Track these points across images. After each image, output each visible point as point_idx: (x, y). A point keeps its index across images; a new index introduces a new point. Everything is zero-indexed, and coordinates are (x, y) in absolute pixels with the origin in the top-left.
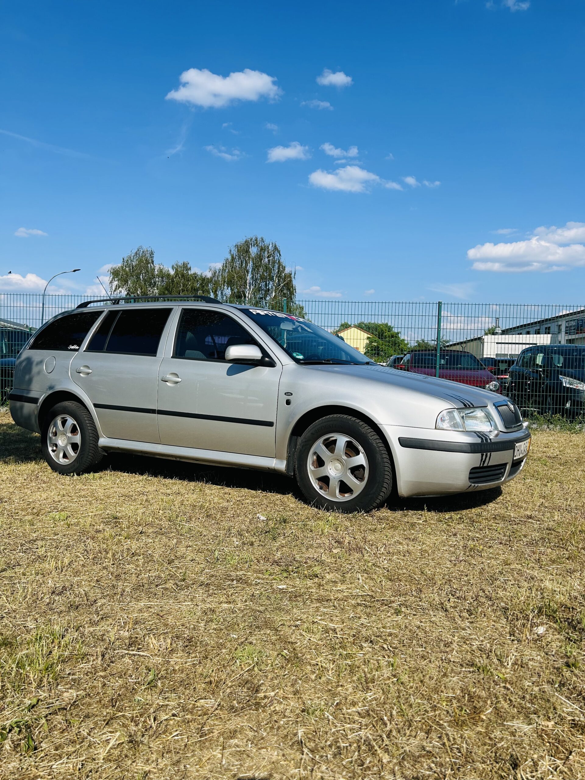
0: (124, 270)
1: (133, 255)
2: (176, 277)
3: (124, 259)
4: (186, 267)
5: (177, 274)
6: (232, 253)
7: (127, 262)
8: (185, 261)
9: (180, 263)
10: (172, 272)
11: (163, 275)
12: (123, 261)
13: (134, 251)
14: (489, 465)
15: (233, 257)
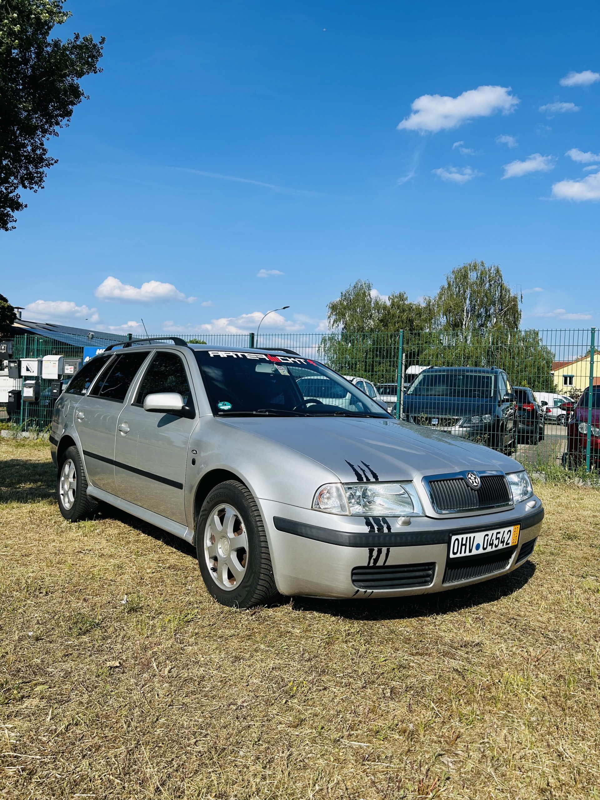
0: (341, 304)
1: (351, 288)
2: (392, 308)
3: (342, 293)
4: (401, 297)
5: (393, 305)
6: (449, 280)
7: (345, 297)
8: (402, 292)
9: (397, 294)
10: (388, 303)
11: (378, 306)
12: (342, 296)
13: (353, 285)
14: (386, 564)
15: (449, 284)
